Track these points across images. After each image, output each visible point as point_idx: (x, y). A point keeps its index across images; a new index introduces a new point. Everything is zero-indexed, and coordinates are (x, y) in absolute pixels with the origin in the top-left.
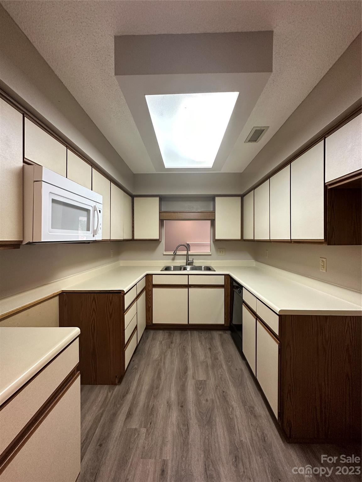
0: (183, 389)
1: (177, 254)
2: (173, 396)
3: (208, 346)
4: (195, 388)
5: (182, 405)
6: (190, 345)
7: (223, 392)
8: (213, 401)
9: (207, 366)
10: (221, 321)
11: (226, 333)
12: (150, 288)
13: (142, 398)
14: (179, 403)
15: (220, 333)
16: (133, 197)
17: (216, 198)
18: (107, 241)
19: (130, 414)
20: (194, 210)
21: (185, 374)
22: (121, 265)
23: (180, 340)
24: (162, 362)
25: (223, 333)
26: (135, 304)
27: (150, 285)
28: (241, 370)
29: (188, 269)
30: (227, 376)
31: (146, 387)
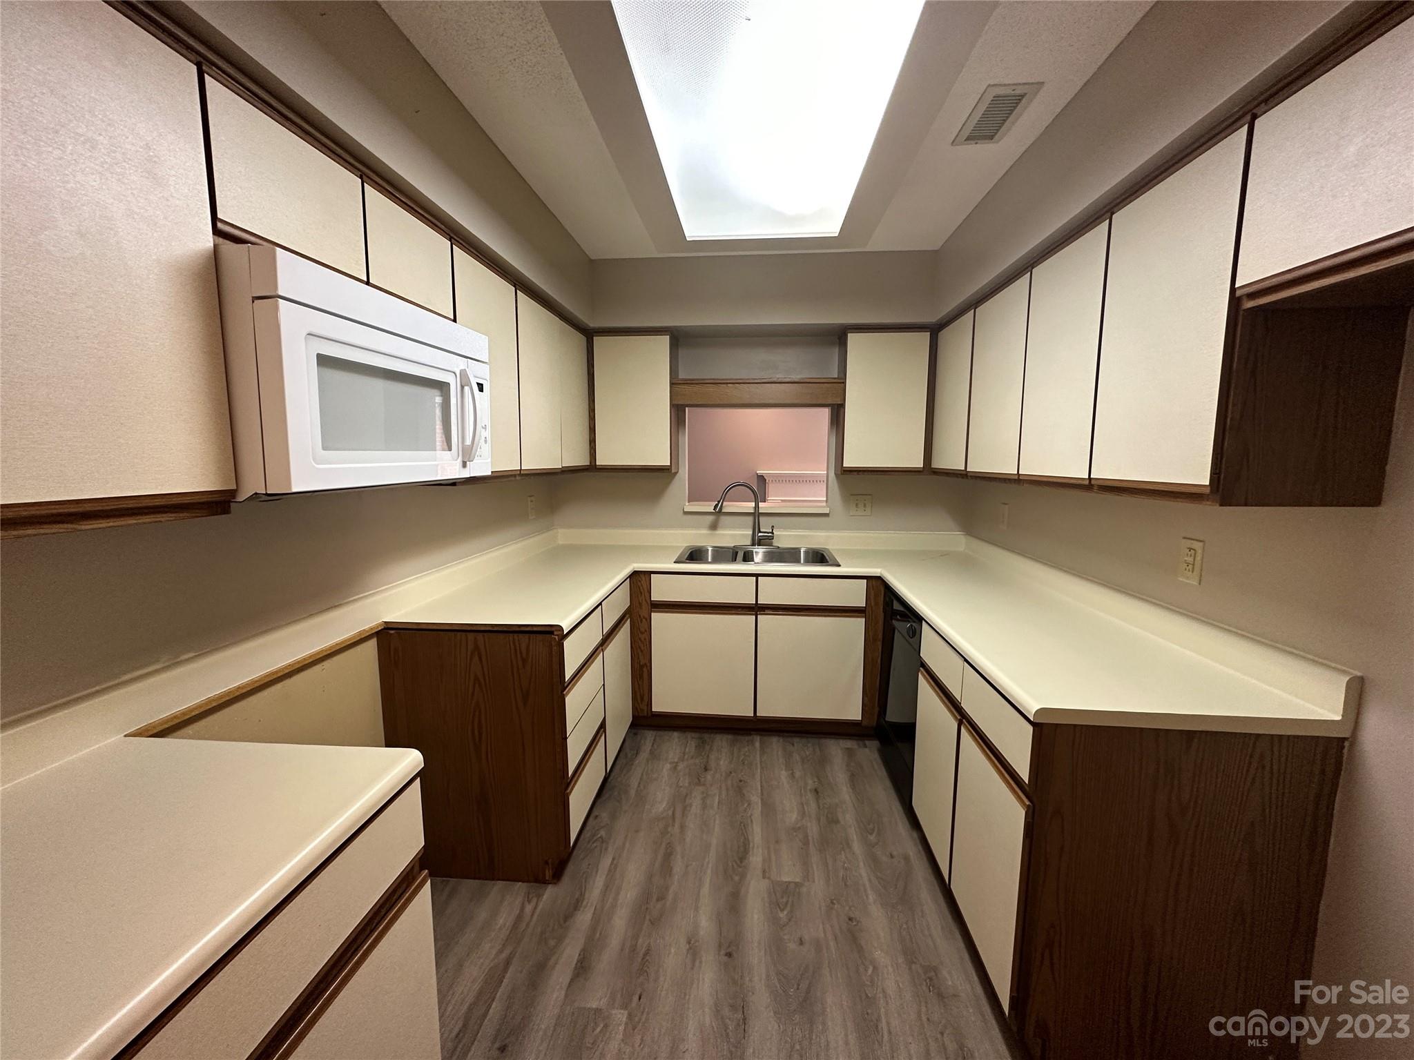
0: (733, 905)
1: (723, 511)
2: (706, 925)
3: (811, 783)
4: (767, 905)
5: (730, 951)
6: (758, 777)
7: (850, 919)
8: (818, 946)
9: (806, 842)
10: (853, 712)
11: (865, 746)
12: (644, 613)
13: (619, 923)
14: (720, 946)
15: (846, 747)
16: (589, 334)
17: (849, 335)
18: (511, 476)
19: (582, 968)
20: (780, 376)
21: (741, 862)
22: (561, 542)
23: (730, 762)
24: (677, 825)
25: (856, 747)
26: (597, 664)
27: (644, 602)
28: (906, 858)
29: (758, 558)
30: (863, 872)
31: (629, 894)
